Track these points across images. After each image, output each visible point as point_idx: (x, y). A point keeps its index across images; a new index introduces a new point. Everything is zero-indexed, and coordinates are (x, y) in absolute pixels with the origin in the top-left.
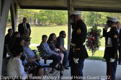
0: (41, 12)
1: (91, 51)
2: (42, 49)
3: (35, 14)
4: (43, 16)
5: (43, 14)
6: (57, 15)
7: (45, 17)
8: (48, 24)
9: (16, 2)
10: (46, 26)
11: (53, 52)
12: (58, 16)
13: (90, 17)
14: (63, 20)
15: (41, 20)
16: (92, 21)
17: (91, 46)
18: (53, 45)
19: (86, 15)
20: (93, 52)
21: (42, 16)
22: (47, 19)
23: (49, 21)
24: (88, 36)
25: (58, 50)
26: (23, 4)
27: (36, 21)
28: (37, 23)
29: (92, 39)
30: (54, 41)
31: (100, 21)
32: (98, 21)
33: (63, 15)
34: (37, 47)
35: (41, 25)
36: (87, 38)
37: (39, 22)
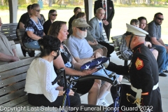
37: (150, 1)
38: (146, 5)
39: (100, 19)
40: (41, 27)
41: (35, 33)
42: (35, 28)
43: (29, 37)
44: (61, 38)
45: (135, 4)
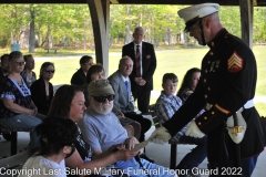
27: (182, 36)
28: (183, 41)
35: (192, 46)
37: (187, 39)
38: (182, 46)
39: (125, 76)
40: (26, 92)
41: (16, 102)
42: (17, 93)
43: (6, 109)
44: (74, 116)
45: (165, 45)
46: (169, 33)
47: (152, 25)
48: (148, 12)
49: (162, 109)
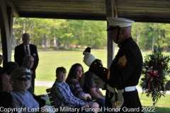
0: (62, 25)
1: (150, 98)
2: (56, 94)
3: (53, 29)
4: (67, 32)
5: (66, 29)
6: (90, 31)
7: (68, 35)
8: (74, 46)
9: (11, 5)
10: (71, 50)
11: (78, 101)
12: (91, 34)
13: (147, 34)
14: (100, 40)
15: (62, 40)
16: (150, 41)
17: (151, 88)
18: (78, 86)
19: (139, 32)
20: (154, 100)
21: (63, 33)
22: (73, 39)
23: (75, 42)
24: (145, 70)
25: (87, 95)
26: (24, 8)
27: (55, 42)
28: (55, 45)
29: (152, 75)
30: (80, 78)
31: (164, 42)
32: (161, 42)
33: (100, 31)
34: (48, 90)
35: (62, 49)
36: (144, 73)
37: (59, 44)
45: (42, 48)
46: (45, 39)
47: (32, 32)
48: (30, 23)
49: (58, 91)
